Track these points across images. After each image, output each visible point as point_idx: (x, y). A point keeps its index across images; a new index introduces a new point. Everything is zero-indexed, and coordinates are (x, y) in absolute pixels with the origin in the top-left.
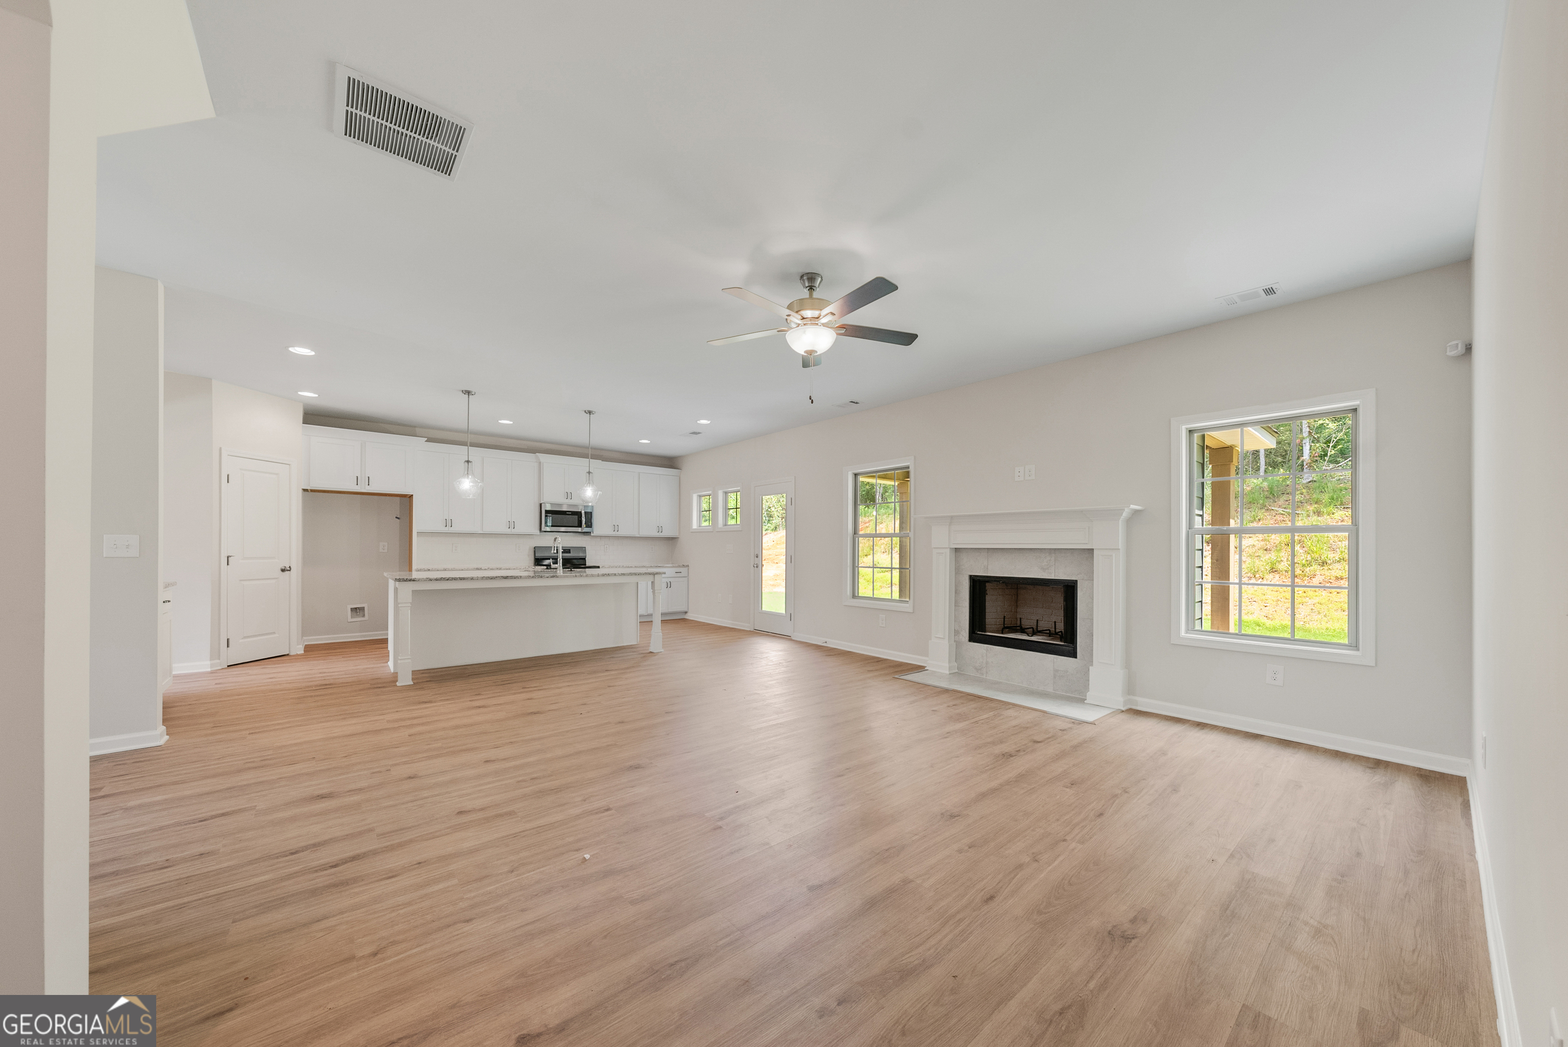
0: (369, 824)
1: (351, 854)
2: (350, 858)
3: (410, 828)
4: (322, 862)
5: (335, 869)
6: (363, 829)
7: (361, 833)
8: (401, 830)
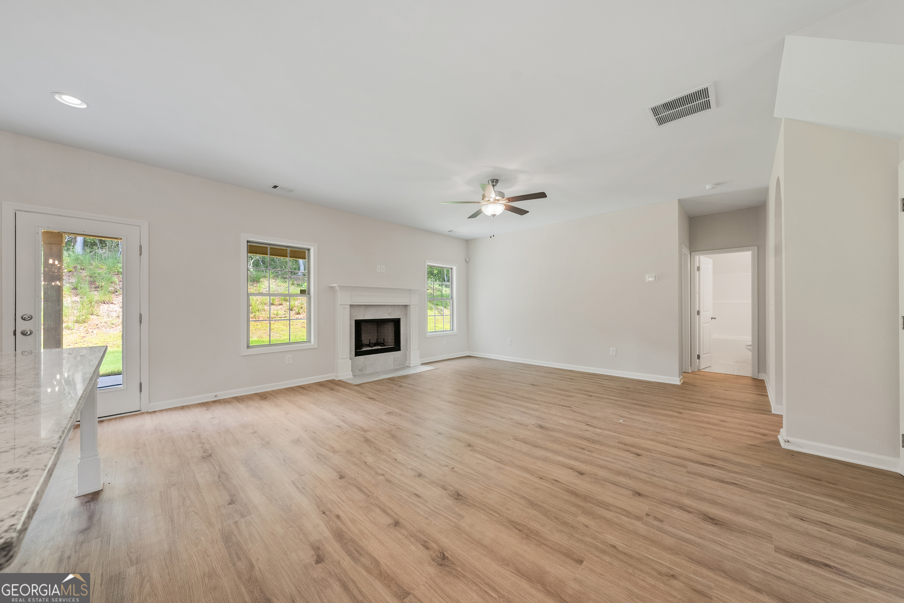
0: (688, 476)
1: (704, 467)
2: (705, 465)
3: (668, 462)
4: (719, 471)
5: (713, 464)
6: (693, 476)
7: (695, 474)
8: (673, 464)
